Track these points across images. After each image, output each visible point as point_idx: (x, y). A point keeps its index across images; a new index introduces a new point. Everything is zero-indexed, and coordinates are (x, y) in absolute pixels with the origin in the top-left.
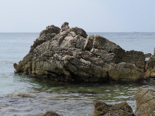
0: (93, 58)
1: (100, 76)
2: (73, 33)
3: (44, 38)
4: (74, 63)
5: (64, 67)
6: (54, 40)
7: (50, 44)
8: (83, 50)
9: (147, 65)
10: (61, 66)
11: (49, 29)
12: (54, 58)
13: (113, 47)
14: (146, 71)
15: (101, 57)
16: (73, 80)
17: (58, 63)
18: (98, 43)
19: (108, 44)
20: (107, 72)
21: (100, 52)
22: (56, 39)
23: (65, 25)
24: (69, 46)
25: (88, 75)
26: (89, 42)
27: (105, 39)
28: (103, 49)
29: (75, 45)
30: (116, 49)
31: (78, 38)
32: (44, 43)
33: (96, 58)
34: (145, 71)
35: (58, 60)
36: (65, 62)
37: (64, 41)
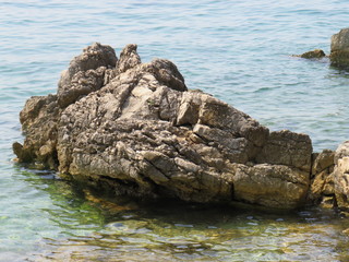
0: (198, 146)
1: (217, 191)
2: (151, 77)
3: (83, 83)
4: (161, 167)
5: (140, 174)
6: (106, 91)
7: (98, 104)
8: (175, 124)
9: (316, 165)
10: (133, 173)
11: (90, 56)
12: (117, 151)
13: (244, 126)
14: (314, 176)
15: (215, 146)
16: (155, 196)
17: (126, 163)
18: (211, 115)
19: (233, 117)
20: (232, 184)
21: (215, 134)
22: (112, 91)
23: (130, 51)
24: (144, 113)
25: (191, 190)
26: (189, 109)
27: (226, 106)
28: (221, 128)
29: (159, 112)
30: (250, 130)
31: (164, 95)
32: (83, 99)
33: (205, 148)
34: (312, 177)
35: (127, 158)
36: (143, 165)
37: (131, 98)
